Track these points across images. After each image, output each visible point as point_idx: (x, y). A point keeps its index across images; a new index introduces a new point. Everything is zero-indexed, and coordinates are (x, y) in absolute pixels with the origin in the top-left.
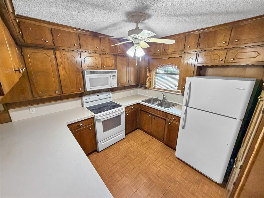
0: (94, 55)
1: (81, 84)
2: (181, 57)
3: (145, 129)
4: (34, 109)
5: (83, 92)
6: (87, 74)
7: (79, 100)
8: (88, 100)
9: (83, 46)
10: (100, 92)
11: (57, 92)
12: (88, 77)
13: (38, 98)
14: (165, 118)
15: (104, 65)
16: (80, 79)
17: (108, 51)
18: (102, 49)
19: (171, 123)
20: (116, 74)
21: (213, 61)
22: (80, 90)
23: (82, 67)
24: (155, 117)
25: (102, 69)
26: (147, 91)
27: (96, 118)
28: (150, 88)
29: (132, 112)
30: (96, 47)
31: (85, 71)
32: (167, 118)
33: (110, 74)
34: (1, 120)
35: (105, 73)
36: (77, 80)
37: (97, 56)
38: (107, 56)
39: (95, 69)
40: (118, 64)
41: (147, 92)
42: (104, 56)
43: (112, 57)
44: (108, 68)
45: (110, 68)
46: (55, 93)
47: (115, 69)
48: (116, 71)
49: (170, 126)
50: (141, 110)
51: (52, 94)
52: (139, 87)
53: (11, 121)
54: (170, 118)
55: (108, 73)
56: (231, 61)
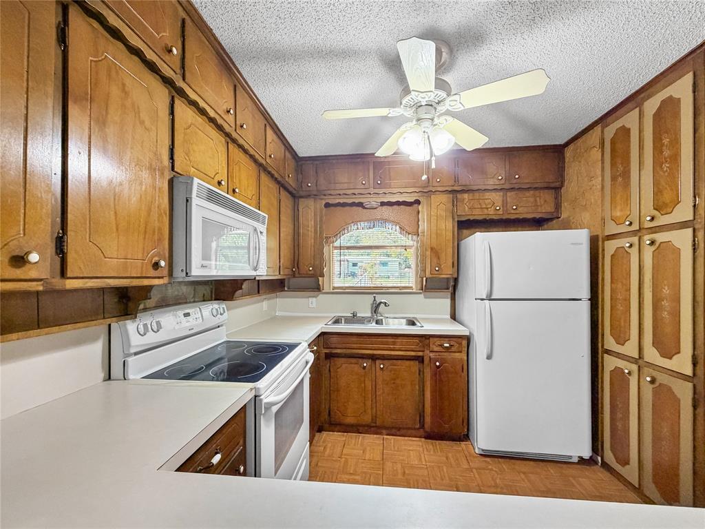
0: (213, 132)
1: (161, 240)
2: (419, 201)
6: (197, 194)
8: (152, 338)
9: (192, 74)
11: (34, 257)
12: (199, 209)
14: (420, 354)
15: (235, 185)
16: (163, 214)
17: (250, 141)
18: (238, 127)
19: (443, 361)
20: (264, 229)
21: (486, 211)
22: (156, 265)
23: (172, 159)
24: (386, 361)
26: (314, 299)
27: (264, 400)
28: (323, 290)
30: (225, 108)
32: (427, 352)
33: (254, 224)
35: (243, 212)
37: (219, 143)
38: (243, 158)
42: (237, 154)
43: (254, 169)
45: (248, 203)
48: (267, 216)
49: (438, 372)
52: (286, 289)
54: (436, 349)
55: (249, 214)
56: (513, 211)
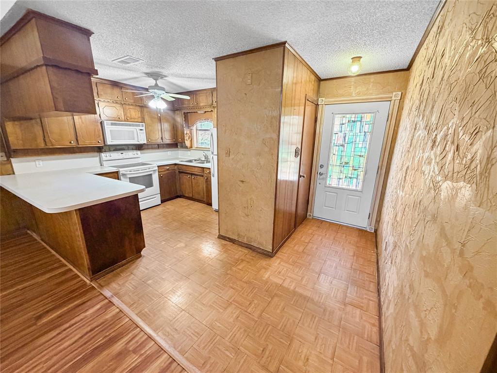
0: (114, 105)
1: (99, 136)
2: (212, 111)
3: (187, 195)
4: (41, 163)
5: (103, 145)
6: (107, 125)
7: (97, 157)
8: (109, 158)
9: (101, 95)
10: (125, 150)
11: (72, 142)
12: (108, 128)
13: (51, 147)
15: (127, 117)
16: (98, 131)
17: (132, 101)
18: (124, 99)
20: (144, 128)
22: (99, 142)
23: (100, 117)
24: (195, 176)
25: (125, 121)
26: (188, 151)
27: (121, 172)
28: (192, 148)
29: (167, 173)
30: (116, 97)
31: (105, 122)
33: (137, 128)
34: (1, 171)
35: (130, 125)
36: (95, 131)
37: (118, 107)
38: (131, 107)
39: (116, 121)
40: (145, 117)
41: (189, 153)
42: (128, 107)
43: (138, 108)
44: (133, 120)
45: (136, 120)
46: (71, 143)
47: (142, 122)
48: (144, 124)
50: (180, 172)
51: (66, 144)
53: (14, 174)
54: (206, 172)
55: (133, 125)
